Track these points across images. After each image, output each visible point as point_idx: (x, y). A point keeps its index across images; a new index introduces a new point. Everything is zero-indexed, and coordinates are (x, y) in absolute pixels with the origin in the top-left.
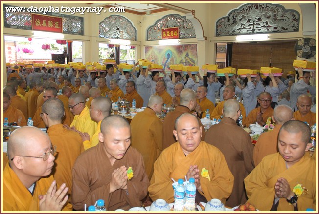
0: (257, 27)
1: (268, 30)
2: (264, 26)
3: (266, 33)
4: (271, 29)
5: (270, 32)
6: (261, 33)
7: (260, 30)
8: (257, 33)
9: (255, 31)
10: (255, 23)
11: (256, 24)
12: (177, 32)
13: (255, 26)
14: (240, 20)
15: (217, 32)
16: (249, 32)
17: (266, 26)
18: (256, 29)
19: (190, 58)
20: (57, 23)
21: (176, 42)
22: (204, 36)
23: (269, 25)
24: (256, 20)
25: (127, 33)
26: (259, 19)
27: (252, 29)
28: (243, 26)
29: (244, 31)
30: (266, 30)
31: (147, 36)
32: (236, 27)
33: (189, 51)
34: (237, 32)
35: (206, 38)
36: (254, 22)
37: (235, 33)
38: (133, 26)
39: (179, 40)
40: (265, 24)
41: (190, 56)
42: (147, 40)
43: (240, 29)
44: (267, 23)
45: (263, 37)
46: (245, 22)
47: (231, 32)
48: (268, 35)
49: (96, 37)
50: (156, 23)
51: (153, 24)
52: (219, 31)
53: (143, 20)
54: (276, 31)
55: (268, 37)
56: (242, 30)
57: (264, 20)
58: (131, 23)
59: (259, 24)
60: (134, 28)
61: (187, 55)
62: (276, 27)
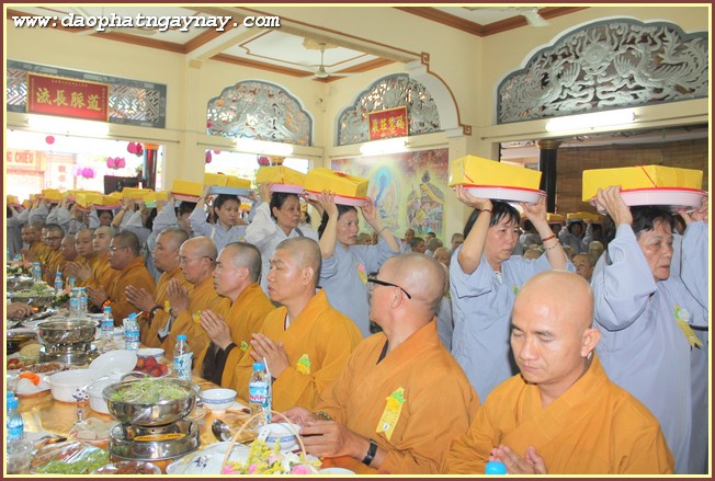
0: (604, 93)
1: (635, 96)
2: (624, 88)
3: (630, 105)
4: (644, 95)
5: (641, 104)
6: (616, 107)
7: (613, 99)
8: (606, 108)
9: (600, 104)
10: (599, 81)
11: (603, 84)
12: (404, 120)
13: (600, 89)
14: (559, 76)
15: (499, 114)
16: (582, 107)
17: (630, 87)
18: (600, 96)
19: (432, 187)
20: (93, 98)
21: (400, 145)
22: (460, 124)
23: (638, 82)
24: (601, 73)
25: (286, 125)
26: (611, 70)
27: (591, 97)
28: (566, 92)
29: (570, 105)
30: (631, 99)
31: (339, 133)
32: (549, 97)
33: (430, 168)
34: (551, 109)
35: (467, 130)
36: (595, 77)
37: (545, 112)
38: (304, 109)
39: (406, 139)
40: (626, 82)
41: (433, 180)
42: (339, 144)
43: (558, 100)
44: (631, 79)
45: (623, 119)
46: (570, 81)
47: (536, 110)
48: (636, 110)
49: (199, 133)
50: (359, 100)
51: (350, 103)
52: (504, 108)
53: (330, 95)
54: (659, 98)
55: (636, 117)
56: (564, 103)
57: (624, 71)
58: (296, 101)
59: (610, 84)
60: (307, 115)
61: (426, 178)
62: (659, 86)
